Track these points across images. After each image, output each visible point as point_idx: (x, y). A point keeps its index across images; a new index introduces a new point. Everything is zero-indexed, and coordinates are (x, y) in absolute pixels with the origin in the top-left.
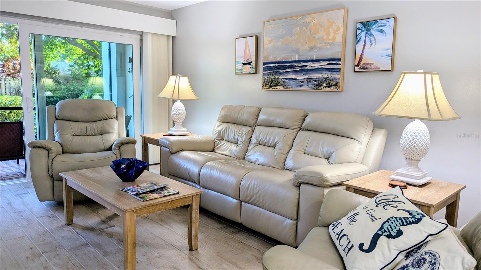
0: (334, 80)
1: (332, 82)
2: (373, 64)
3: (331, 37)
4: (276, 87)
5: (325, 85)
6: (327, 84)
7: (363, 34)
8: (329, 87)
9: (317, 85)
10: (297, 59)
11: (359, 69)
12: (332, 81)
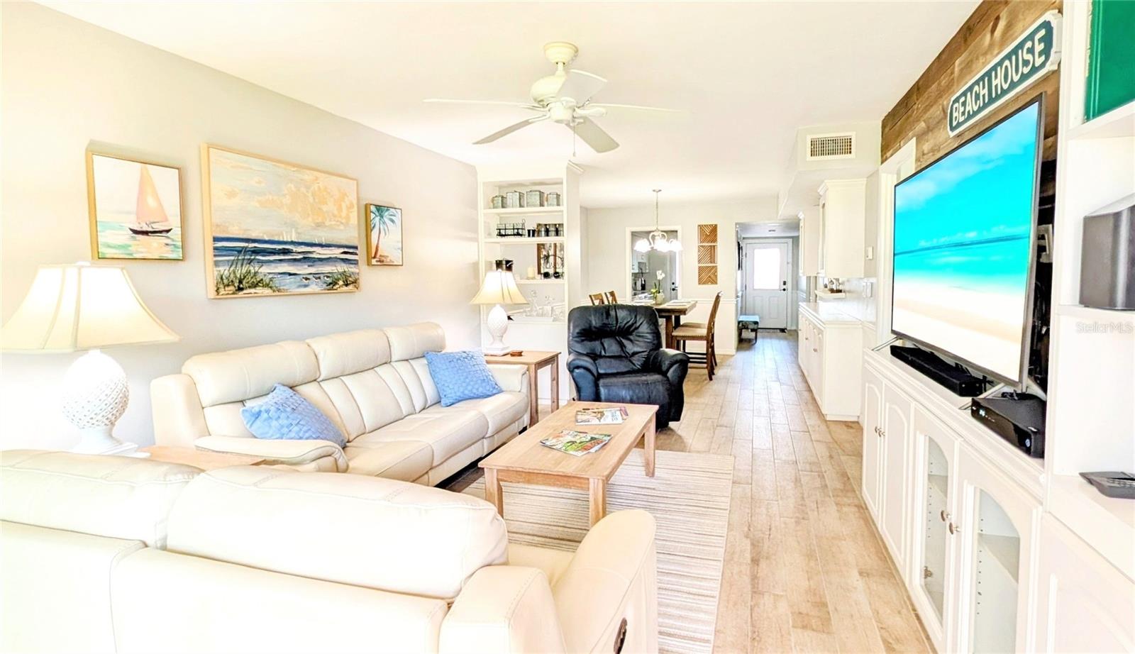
0: (352, 276)
1: (350, 279)
2: (388, 257)
3: (344, 214)
4: (252, 291)
5: (341, 283)
6: (344, 282)
7: (377, 219)
8: (347, 285)
9: (330, 284)
10: (294, 239)
11: (377, 261)
12: (350, 276)
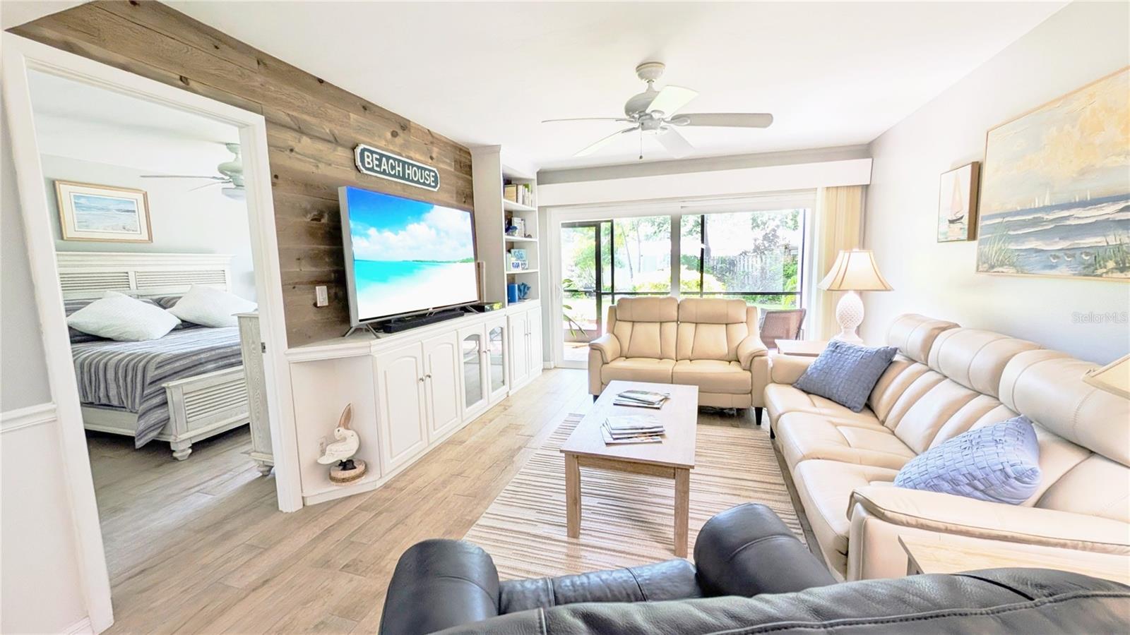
6: (1117, 263)
8: (1123, 270)
10: (1047, 203)
